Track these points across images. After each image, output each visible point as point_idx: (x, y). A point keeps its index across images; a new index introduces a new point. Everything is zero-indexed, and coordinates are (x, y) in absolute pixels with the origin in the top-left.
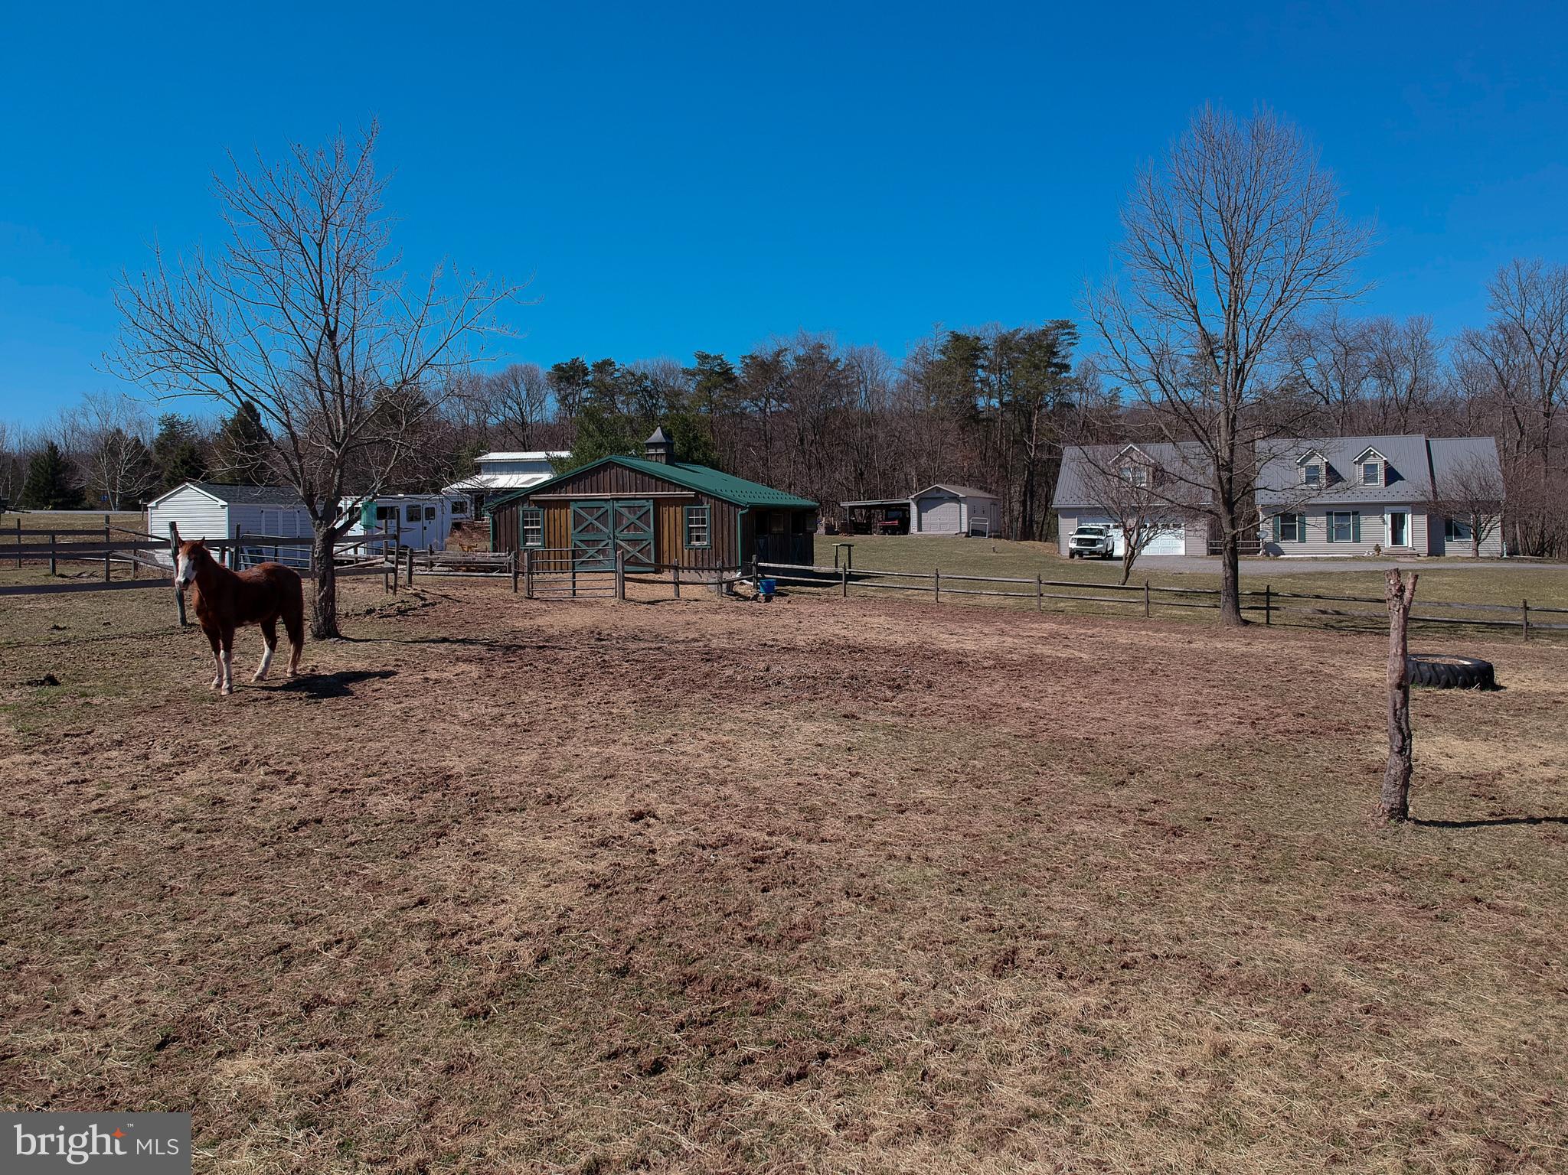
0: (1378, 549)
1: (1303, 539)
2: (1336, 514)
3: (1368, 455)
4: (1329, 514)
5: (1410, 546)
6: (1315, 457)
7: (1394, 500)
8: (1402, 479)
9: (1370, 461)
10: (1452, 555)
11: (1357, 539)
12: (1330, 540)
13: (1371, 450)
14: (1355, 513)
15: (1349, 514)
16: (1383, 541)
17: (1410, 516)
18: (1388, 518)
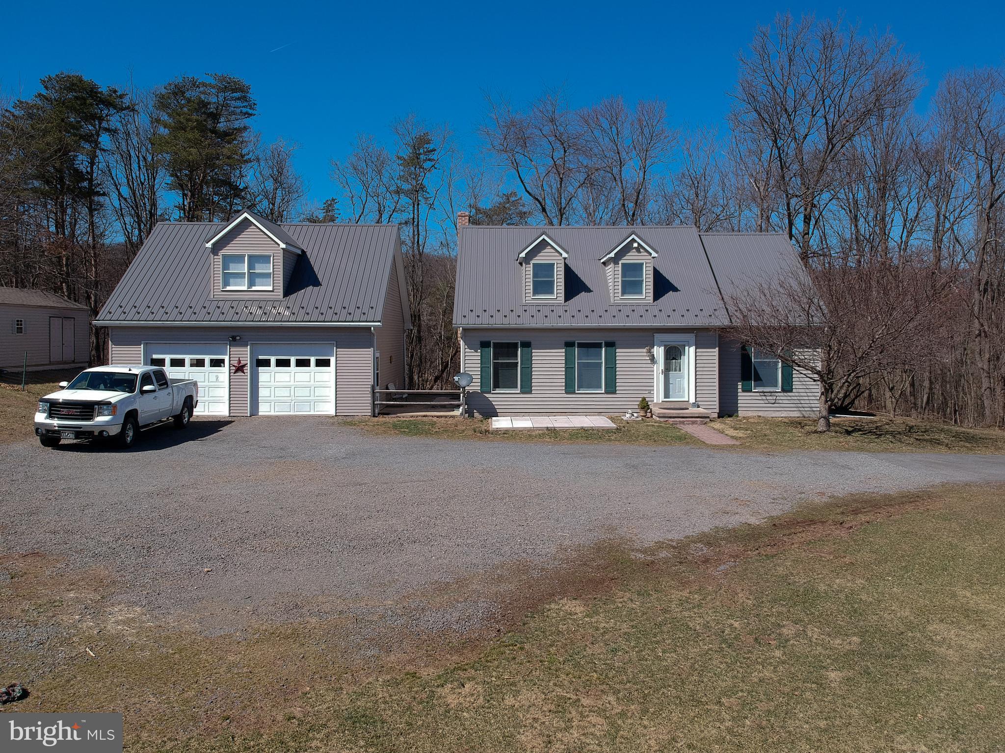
0: (645, 406)
1: (527, 388)
2: (581, 345)
3: (627, 249)
4: (569, 345)
5: (692, 400)
6: (548, 250)
7: (671, 324)
8: (675, 289)
9: (631, 258)
10: (750, 414)
11: (611, 388)
12: (569, 388)
13: (633, 240)
14: (611, 345)
15: (599, 346)
16: (650, 392)
17: (692, 349)
18: (659, 352)
